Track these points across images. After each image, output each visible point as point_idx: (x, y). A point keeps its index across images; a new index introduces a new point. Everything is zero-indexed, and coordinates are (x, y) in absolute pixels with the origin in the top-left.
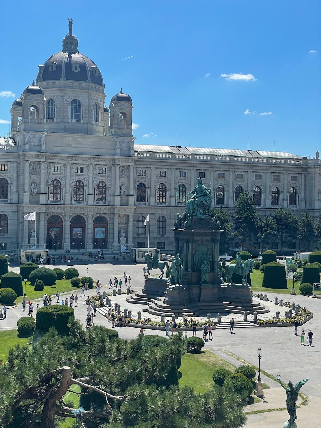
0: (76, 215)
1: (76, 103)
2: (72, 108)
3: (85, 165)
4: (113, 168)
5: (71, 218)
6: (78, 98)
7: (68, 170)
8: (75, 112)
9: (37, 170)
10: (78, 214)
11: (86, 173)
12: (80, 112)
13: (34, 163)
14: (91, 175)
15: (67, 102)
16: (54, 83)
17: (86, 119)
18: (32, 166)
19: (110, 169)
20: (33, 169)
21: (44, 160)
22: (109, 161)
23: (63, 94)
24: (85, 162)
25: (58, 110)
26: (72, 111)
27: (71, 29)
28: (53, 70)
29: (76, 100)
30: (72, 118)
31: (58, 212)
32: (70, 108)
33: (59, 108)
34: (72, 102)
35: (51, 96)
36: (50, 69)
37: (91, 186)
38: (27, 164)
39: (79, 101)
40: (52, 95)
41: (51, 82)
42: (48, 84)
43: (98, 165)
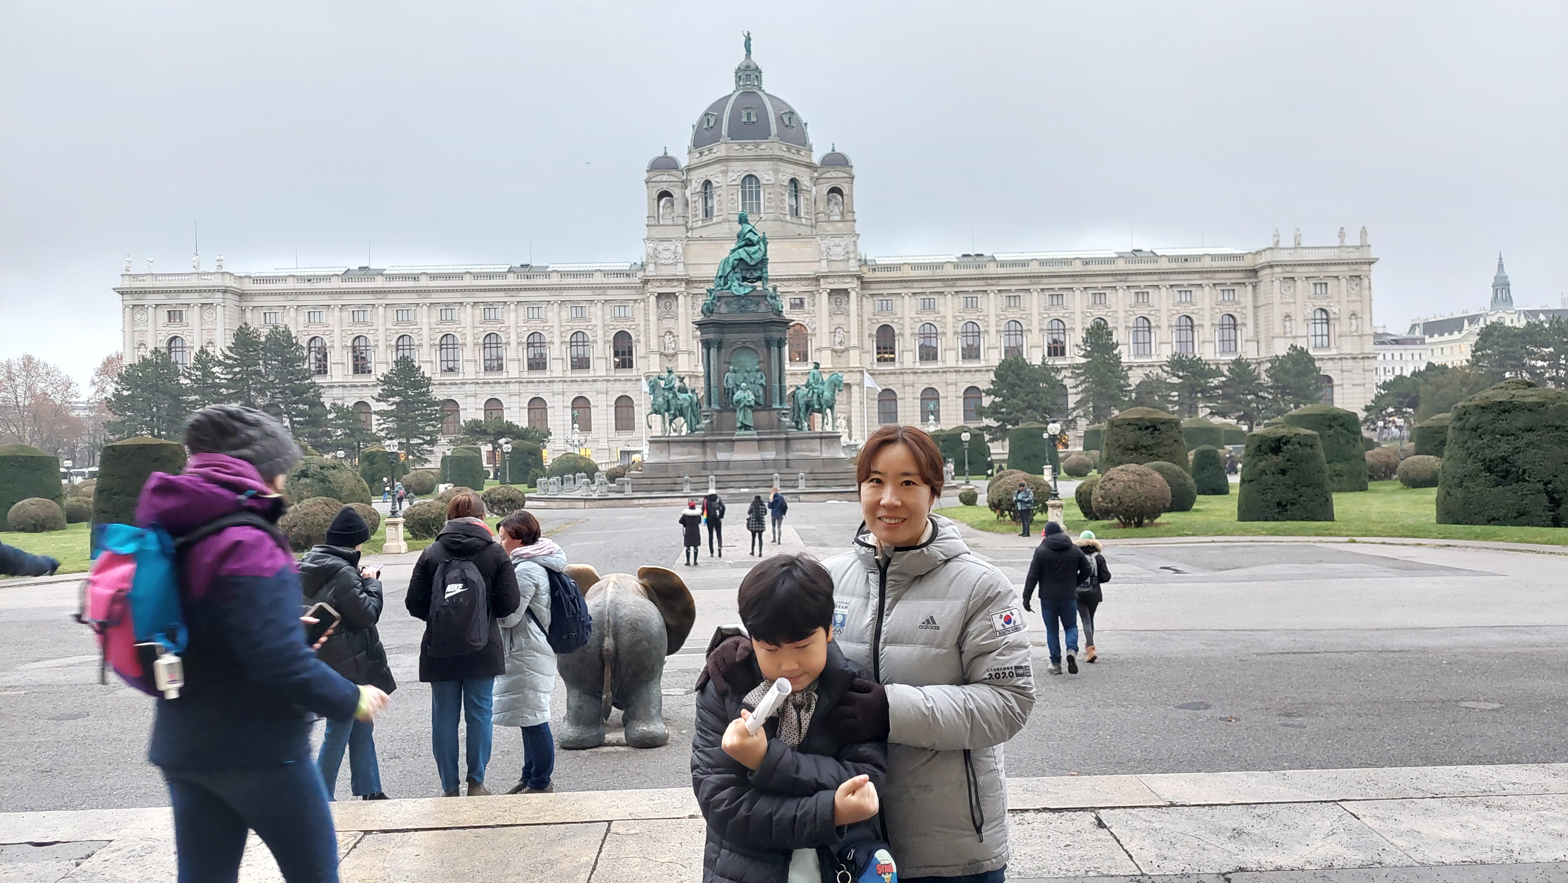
2: (744, 193)
8: (751, 199)
12: (758, 198)
15: (734, 183)
17: (770, 211)
21: (683, 289)
23: (724, 168)
26: (744, 198)
29: (750, 176)
32: (740, 193)
38: (653, 299)
39: (756, 177)
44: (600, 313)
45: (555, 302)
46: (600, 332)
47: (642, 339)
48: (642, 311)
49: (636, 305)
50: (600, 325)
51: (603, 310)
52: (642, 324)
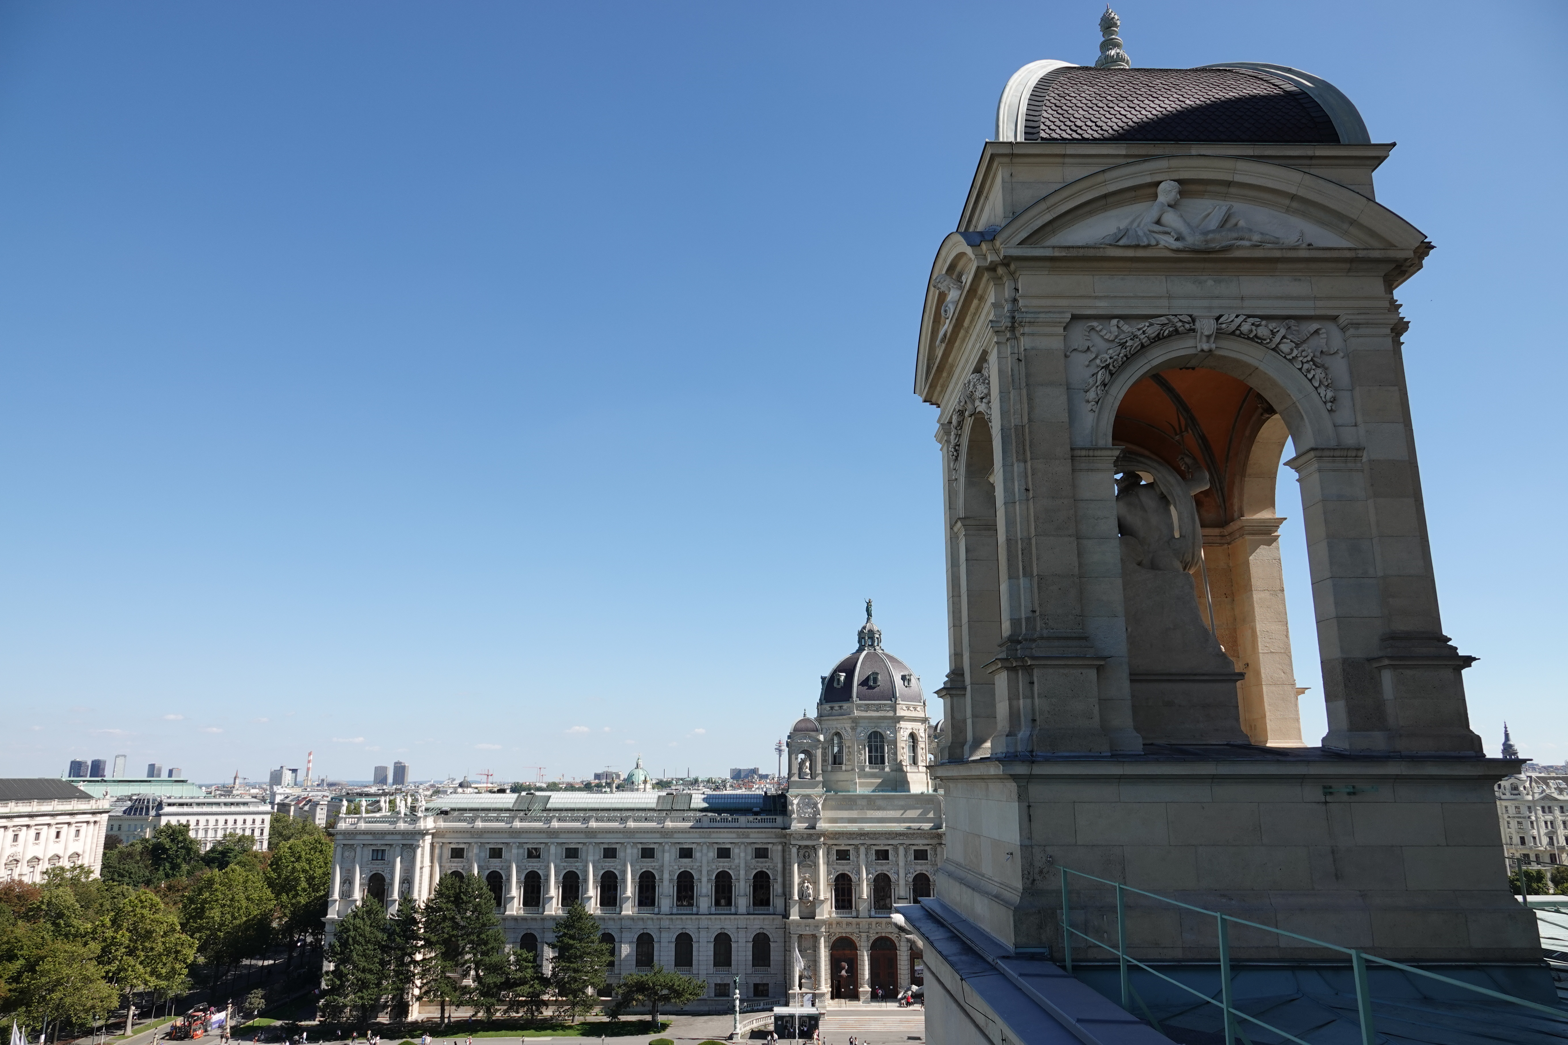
0: (879, 935)
1: (876, 737)
3: (892, 847)
4: (939, 849)
5: (871, 941)
6: (879, 730)
7: (862, 856)
8: (876, 751)
9: (812, 858)
10: (883, 935)
11: (894, 859)
12: (883, 751)
13: (807, 847)
14: (901, 863)
16: (841, 707)
18: (802, 852)
19: (935, 850)
20: (804, 856)
22: (931, 838)
24: (891, 842)
25: (847, 750)
26: (870, 752)
27: (869, 614)
28: (839, 687)
29: (876, 733)
30: (870, 762)
31: (847, 931)
33: (849, 747)
34: (870, 737)
35: (837, 728)
36: (835, 685)
37: (902, 882)
39: (881, 734)
40: (838, 726)
41: (836, 706)
42: (832, 708)
43: (913, 845)
44: (742, 855)
45: (705, 843)
46: (742, 872)
47: (780, 880)
48: (780, 854)
49: (775, 848)
50: (742, 865)
51: (745, 852)
52: (780, 866)
